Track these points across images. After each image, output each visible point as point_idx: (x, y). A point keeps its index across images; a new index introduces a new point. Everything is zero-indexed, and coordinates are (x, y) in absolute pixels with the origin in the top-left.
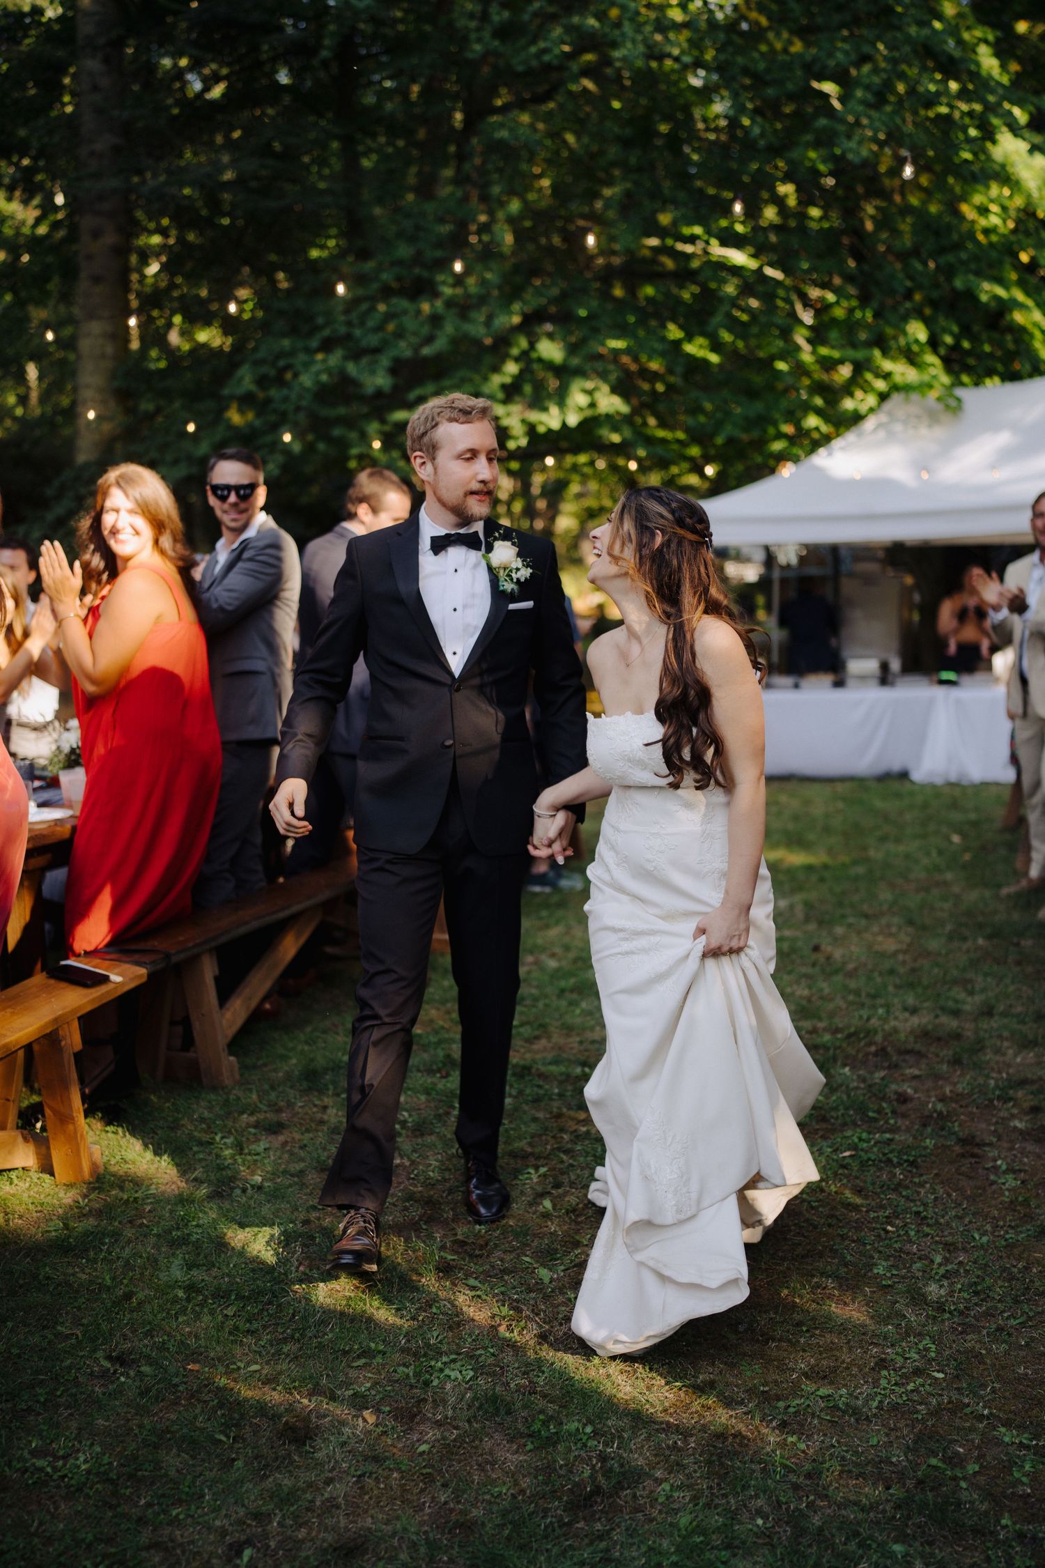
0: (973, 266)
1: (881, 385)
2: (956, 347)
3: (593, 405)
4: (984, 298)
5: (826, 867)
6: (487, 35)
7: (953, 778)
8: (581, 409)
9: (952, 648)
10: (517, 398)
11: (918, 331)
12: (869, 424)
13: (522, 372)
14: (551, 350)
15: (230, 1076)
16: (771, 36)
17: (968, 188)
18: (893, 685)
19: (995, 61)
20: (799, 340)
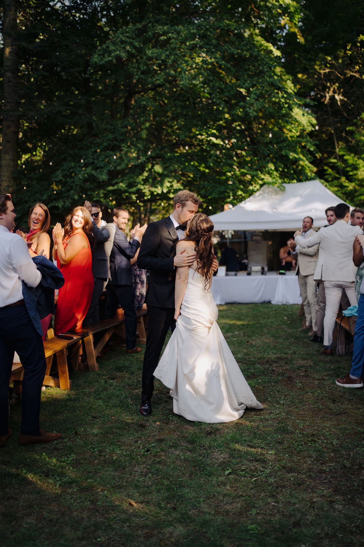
0: (288, 148)
1: (260, 182)
2: (283, 171)
3: (171, 186)
4: (291, 157)
5: (248, 324)
6: (139, 73)
7: (284, 303)
8: (168, 187)
9: (284, 264)
10: (147, 183)
11: (271, 166)
12: (257, 194)
13: (148, 175)
14: (158, 169)
15: (97, 369)
16: (226, 77)
17: (286, 124)
18: (265, 275)
19: (292, 85)
20: (235, 167)
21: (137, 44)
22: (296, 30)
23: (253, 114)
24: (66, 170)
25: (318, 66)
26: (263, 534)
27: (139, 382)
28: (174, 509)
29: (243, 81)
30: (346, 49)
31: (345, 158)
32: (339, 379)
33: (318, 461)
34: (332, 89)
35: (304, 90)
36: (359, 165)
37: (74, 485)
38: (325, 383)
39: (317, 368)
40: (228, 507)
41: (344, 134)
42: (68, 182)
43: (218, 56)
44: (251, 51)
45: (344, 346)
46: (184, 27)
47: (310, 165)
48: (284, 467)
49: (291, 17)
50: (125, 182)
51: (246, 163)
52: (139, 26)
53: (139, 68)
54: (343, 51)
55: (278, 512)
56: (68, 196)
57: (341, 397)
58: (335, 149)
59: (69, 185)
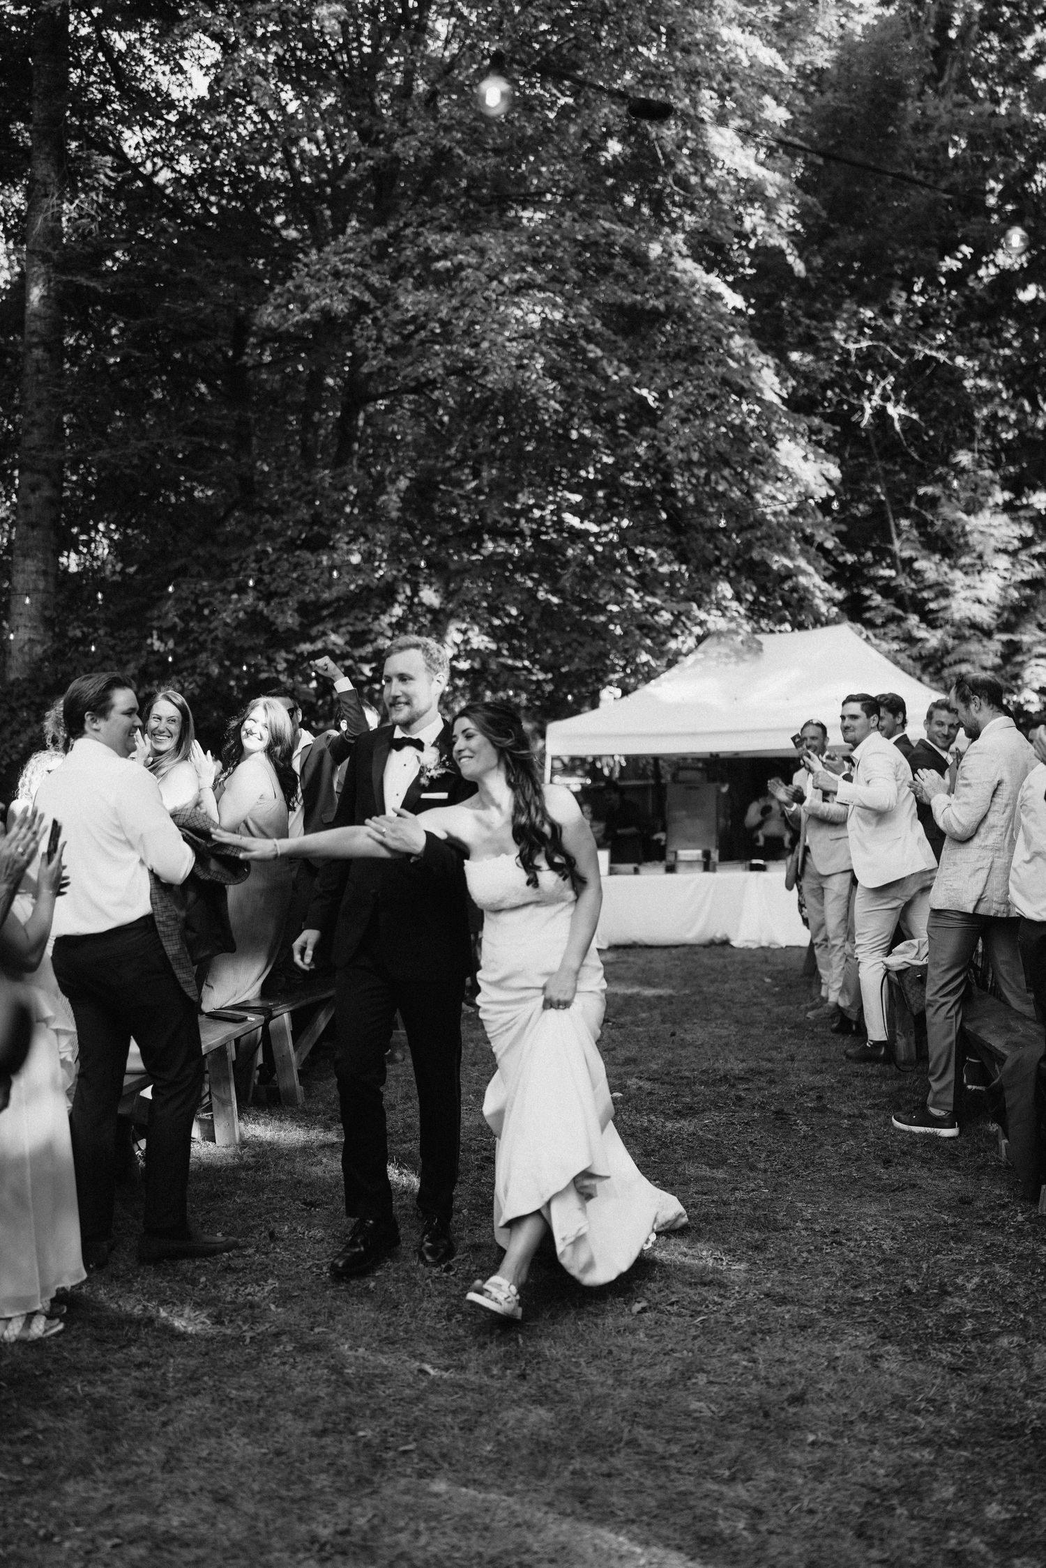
0: (766, 542)
1: (698, 630)
2: (756, 601)
3: (466, 642)
4: (775, 567)
5: (671, 996)
7: (764, 944)
11: (725, 589)
12: (689, 660)
13: (405, 613)
14: (429, 596)
15: (300, 1099)
16: (605, 362)
17: (760, 482)
18: (714, 870)
19: (776, 380)
20: (630, 591)
21: (374, 279)
22: (783, 243)
23: (674, 455)
24: (186, 599)
25: (842, 332)
26: (723, 1419)
27: (410, 1127)
28: (523, 1376)
29: (649, 373)
30: (911, 292)
31: (917, 565)
32: (900, 1114)
33: (846, 1281)
34: (878, 391)
35: (806, 391)
36: (952, 583)
37: (284, 1338)
38: (867, 1124)
39: (848, 1090)
40: (643, 1373)
41: (913, 505)
42: (192, 631)
43: (584, 310)
44: (668, 298)
45: (912, 1039)
46: (495, 236)
47: (825, 586)
48: (767, 1295)
49: (770, 208)
50: (343, 630)
51: (659, 579)
52: (380, 233)
53: (379, 339)
54: (904, 295)
55: (756, 1378)
56: (194, 667)
57: (904, 1153)
58: (891, 542)
59: (196, 640)
